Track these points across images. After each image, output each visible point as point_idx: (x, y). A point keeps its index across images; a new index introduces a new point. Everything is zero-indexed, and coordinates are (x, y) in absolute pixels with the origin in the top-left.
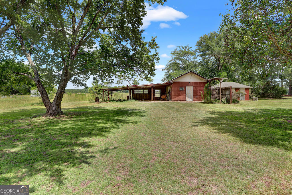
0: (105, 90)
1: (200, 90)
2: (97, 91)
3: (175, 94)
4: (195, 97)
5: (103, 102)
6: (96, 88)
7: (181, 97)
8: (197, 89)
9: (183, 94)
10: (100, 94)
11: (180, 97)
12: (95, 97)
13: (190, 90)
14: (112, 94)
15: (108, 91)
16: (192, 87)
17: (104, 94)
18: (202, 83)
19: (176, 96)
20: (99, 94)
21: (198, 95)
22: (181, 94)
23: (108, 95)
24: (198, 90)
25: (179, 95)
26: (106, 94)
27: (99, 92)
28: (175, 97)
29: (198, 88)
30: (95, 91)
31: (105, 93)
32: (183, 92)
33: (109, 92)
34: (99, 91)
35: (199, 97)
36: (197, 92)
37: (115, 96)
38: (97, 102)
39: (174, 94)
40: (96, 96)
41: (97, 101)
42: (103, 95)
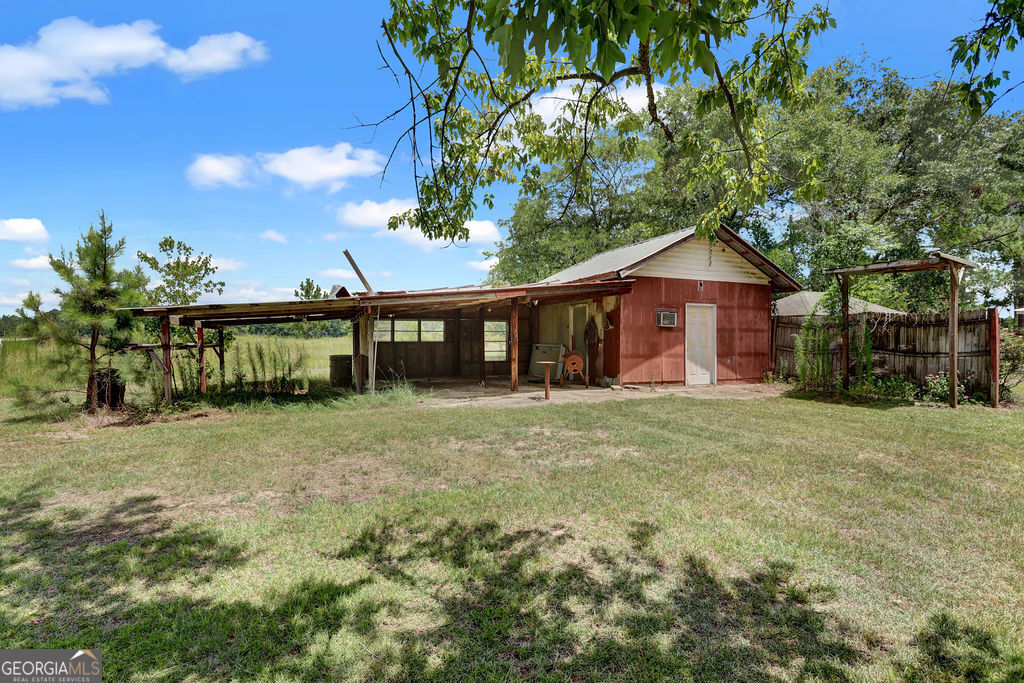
0: (174, 320)
1: (745, 326)
2: (108, 322)
3: (635, 344)
4: (724, 359)
5: (157, 412)
6: (100, 303)
7: (663, 363)
8: (730, 320)
9: (674, 345)
10: (136, 347)
11: (657, 360)
12: (84, 375)
13: (701, 322)
14: (221, 345)
15: (198, 323)
16: (709, 312)
17: (166, 347)
18: (753, 293)
19: (640, 360)
20: (119, 346)
21: (737, 350)
22: (663, 345)
23: (195, 351)
24: (736, 326)
25: (653, 352)
26: (181, 347)
27: (122, 335)
28: (636, 365)
29: (736, 318)
30: (85, 320)
31: (176, 339)
32: (673, 334)
33: (205, 330)
34: (124, 322)
35: (740, 365)
36: (732, 338)
37: (256, 359)
38: (104, 416)
39: (630, 348)
40: (93, 359)
41: (101, 398)
42: (160, 353)
